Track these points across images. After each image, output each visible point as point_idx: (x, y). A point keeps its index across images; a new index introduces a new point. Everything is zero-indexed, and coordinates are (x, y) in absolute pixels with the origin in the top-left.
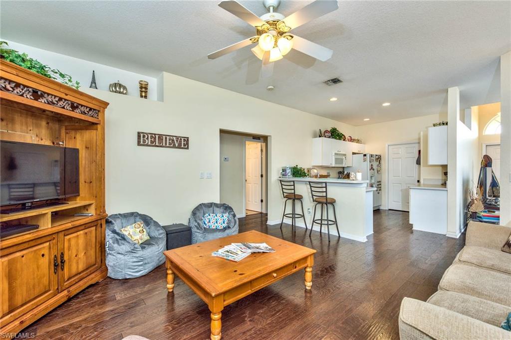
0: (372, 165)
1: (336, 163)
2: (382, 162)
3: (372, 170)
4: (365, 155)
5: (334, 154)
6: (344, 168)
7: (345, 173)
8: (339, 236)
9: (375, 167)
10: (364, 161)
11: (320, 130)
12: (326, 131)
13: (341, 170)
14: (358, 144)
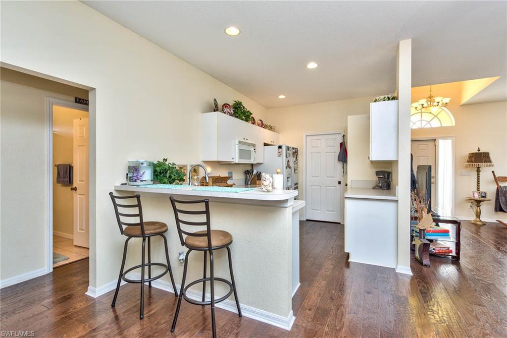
0: (288, 161)
1: (240, 157)
2: (299, 157)
3: (288, 168)
4: (280, 147)
5: (237, 142)
6: (252, 165)
7: (255, 172)
8: (240, 315)
9: (291, 164)
10: (279, 156)
11: (215, 100)
12: (226, 105)
13: (249, 168)
14: (270, 131)
